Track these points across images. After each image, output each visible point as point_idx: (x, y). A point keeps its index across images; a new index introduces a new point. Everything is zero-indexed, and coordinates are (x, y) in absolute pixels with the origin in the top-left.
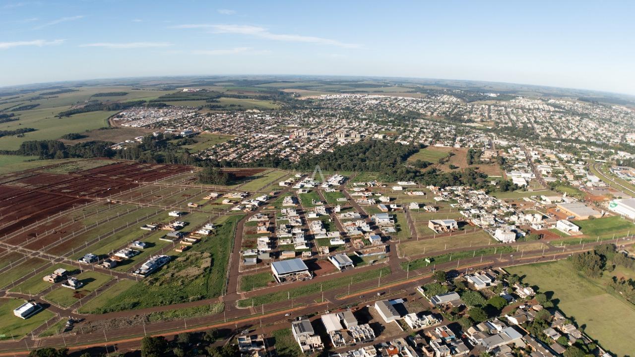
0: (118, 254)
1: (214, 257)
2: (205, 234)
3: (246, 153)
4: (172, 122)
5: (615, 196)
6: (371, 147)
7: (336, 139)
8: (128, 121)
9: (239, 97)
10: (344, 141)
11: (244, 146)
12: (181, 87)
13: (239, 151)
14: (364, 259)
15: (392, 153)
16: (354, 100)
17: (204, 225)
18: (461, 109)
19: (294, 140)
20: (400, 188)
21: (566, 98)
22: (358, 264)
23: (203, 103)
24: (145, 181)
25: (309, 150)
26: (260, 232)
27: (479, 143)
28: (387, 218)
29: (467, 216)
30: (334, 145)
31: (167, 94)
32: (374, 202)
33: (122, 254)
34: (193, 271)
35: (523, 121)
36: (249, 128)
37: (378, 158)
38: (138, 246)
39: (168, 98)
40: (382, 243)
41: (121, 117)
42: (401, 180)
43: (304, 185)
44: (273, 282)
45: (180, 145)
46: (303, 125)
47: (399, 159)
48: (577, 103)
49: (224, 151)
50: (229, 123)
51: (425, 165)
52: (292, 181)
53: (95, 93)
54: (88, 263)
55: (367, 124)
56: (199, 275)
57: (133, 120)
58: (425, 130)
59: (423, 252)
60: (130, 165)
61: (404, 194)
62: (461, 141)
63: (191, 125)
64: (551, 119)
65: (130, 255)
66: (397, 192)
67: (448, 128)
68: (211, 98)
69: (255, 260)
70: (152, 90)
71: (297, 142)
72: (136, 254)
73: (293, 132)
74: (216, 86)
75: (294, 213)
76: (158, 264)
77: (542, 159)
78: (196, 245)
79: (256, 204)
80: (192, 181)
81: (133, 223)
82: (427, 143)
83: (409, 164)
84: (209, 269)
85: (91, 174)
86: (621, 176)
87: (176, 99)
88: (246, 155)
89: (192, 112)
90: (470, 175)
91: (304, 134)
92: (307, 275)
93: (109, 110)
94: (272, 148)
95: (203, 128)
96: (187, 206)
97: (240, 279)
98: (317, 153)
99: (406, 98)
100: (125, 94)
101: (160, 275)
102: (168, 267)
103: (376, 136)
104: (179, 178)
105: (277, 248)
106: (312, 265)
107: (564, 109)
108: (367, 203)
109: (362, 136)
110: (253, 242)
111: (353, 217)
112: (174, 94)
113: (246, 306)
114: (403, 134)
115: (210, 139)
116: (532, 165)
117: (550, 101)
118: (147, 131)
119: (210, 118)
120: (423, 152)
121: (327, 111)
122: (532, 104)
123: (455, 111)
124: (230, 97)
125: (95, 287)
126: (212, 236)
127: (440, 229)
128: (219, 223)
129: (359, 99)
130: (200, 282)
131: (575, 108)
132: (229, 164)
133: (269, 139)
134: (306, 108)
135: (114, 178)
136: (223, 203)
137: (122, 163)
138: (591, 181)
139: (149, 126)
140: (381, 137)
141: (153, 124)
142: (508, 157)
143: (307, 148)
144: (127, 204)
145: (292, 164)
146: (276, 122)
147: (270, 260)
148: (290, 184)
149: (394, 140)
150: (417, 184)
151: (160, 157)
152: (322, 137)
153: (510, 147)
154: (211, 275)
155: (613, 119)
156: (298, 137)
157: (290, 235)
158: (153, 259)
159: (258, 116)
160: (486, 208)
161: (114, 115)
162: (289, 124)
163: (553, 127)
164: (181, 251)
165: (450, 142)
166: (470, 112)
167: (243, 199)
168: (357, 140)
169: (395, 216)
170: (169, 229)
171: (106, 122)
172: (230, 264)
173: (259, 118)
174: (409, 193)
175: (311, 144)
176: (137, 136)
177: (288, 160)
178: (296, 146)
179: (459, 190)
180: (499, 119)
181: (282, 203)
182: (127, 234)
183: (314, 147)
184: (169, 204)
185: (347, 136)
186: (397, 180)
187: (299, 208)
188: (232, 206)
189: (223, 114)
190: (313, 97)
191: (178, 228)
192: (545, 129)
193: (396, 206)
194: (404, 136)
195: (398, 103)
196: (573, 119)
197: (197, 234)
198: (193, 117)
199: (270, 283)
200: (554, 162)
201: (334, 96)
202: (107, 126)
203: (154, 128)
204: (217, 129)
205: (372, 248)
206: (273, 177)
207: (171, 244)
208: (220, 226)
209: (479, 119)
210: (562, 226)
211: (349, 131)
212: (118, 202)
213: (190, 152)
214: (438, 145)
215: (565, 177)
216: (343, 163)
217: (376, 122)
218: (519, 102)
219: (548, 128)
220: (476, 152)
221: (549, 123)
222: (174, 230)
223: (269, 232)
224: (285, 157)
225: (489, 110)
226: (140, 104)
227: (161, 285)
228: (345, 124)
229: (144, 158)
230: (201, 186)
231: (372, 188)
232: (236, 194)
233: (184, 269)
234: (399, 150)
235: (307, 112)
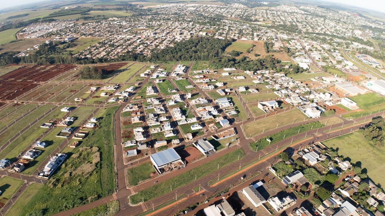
0: (25, 157)
1: (102, 150)
2: (91, 127)
3: (112, 50)
4: (59, 32)
5: (367, 77)
6: (199, 42)
7: (174, 36)
8: (29, 34)
9: (102, 10)
10: (180, 38)
11: (110, 45)
12: (64, 6)
13: (107, 49)
14: (221, 142)
15: (215, 46)
16: (180, 7)
17: (89, 118)
18: (249, 13)
19: (145, 38)
20: (227, 74)
21: (309, 5)
22: (217, 148)
23: (79, 16)
24: (42, 81)
25: (157, 46)
26: (135, 122)
27: (270, 37)
28: (226, 102)
29: (280, 96)
30: (173, 41)
31: (55, 11)
32: (214, 87)
33: (28, 156)
34: (87, 168)
35: (290, 21)
36: (112, 32)
37: (205, 50)
38: (39, 146)
39: (55, 14)
40: (229, 126)
41: (24, 31)
42: (226, 67)
43: (159, 75)
44: (154, 173)
45: (65, 48)
46: (149, 27)
47: (220, 50)
48: (318, 9)
49: (97, 50)
50: (98, 29)
51: (238, 54)
52: (149, 72)
53: (8, 17)
54: (3, 168)
55: (193, 25)
56: (92, 172)
57: (32, 33)
58: (232, 28)
59: (262, 131)
60: (31, 68)
61: (231, 78)
62: (258, 36)
63: (72, 33)
64: (306, 19)
65: (34, 157)
66: (226, 77)
67: (245, 26)
68: (84, 12)
69: (135, 152)
70: (45, 10)
71: (147, 40)
72: (39, 153)
73: (143, 32)
74: (87, 3)
75: (157, 102)
76: (58, 164)
77: (312, 48)
78: (85, 139)
79: (126, 95)
80: (75, 77)
81: (34, 122)
82: (236, 38)
83: (227, 54)
84: (99, 164)
85: (4, 79)
86: (364, 61)
87: (60, 15)
88: (112, 53)
89: (72, 23)
90: (271, 62)
91: (150, 33)
92: (181, 164)
93: (17, 27)
94: (130, 46)
95: (80, 34)
96: (74, 101)
97: (127, 172)
98: (162, 48)
99: (213, 6)
100: (27, 15)
101: (61, 175)
102: (66, 165)
103: (201, 33)
104: (66, 76)
105: (150, 136)
106: (182, 151)
107: (310, 12)
108: (208, 88)
109: (191, 34)
110: (130, 132)
111: (202, 103)
112: (59, 11)
113: (137, 202)
114: (219, 31)
115: (86, 42)
116: (307, 53)
117: (301, 7)
118: (42, 40)
119: (84, 26)
120: (235, 44)
121: (163, 16)
122: (291, 9)
123: (246, 14)
124: (97, 10)
125: (11, 194)
126: (97, 128)
127: (267, 109)
128: (100, 116)
129: (182, 7)
130: (94, 178)
131: (317, 12)
132: (101, 60)
133: (127, 39)
134: (149, 15)
135: (21, 80)
136: (101, 96)
137: (25, 66)
138: (348, 65)
139: (43, 36)
140: (204, 34)
141: (46, 34)
142: (291, 47)
143: (155, 45)
144: (29, 103)
145: (146, 57)
146: (130, 26)
147: (147, 150)
148: (148, 75)
149: (214, 36)
150: (237, 69)
151: (52, 59)
152: (164, 36)
153: (290, 40)
154: (103, 170)
155: (341, 20)
156: (147, 36)
157: (159, 123)
158: (53, 159)
159: (117, 22)
160: (290, 88)
161: (19, 31)
162: (139, 27)
163: (309, 25)
164: (74, 147)
165: (251, 36)
166: (255, 15)
167: (116, 91)
168: (189, 37)
169: (231, 99)
170: (63, 125)
171: (14, 36)
172: (115, 157)
173: (118, 24)
174: (235, 78)
175: (157, 41)
176: (36, 44)
177: (143, 54)
178: (147, 43)
179: (267, 73)
180: (274, 19)
181: (145, 92)
182: (30, 134)
183: (160, 43)
184: (60, 101)
185: (181, 34)
186: (222, 67)
187: (160, 97)
188: (108, 98)
189: (93, 22)
190: (152, 7)
191: (70, 123)
192: (304, 26)
193: (229, 90)
194: (220, 33)
195: (208, 9)
196: (320, 20)
197: (85, 128)
198: (73, 27)
199: (152, 175)
200: (320, 51)
201: (165, 6)
202: (15, 39)
203: (47, 37)
204: (90, 34)
205: (224, 132)
206: (134, 69)
207: (65, 141)
208: (101, 118)
209: (262, 19)
210: (345, 102)
211: (182, 30)
212: (23, 102)
213: (73, 53)
214: (243, 39)
215: (331, 62)
216: (182, 55)
217: (199, 23)
218: (282, 8)
219: (306, 25)
220: (269, 44)
221: (306, 22)
222: (67, 126)
223: (141, 121)
224: (140, 52)
225: (267, 13)
226: (36, 21)
227: (62, 186)
228: (178, 25)
229: (41, 61)
230: (83, 81)
231: (208, 75)
232: (109, 86)
233: (79, 166)
234: (218, 43)
235: (150, 17)
